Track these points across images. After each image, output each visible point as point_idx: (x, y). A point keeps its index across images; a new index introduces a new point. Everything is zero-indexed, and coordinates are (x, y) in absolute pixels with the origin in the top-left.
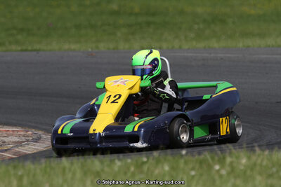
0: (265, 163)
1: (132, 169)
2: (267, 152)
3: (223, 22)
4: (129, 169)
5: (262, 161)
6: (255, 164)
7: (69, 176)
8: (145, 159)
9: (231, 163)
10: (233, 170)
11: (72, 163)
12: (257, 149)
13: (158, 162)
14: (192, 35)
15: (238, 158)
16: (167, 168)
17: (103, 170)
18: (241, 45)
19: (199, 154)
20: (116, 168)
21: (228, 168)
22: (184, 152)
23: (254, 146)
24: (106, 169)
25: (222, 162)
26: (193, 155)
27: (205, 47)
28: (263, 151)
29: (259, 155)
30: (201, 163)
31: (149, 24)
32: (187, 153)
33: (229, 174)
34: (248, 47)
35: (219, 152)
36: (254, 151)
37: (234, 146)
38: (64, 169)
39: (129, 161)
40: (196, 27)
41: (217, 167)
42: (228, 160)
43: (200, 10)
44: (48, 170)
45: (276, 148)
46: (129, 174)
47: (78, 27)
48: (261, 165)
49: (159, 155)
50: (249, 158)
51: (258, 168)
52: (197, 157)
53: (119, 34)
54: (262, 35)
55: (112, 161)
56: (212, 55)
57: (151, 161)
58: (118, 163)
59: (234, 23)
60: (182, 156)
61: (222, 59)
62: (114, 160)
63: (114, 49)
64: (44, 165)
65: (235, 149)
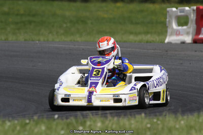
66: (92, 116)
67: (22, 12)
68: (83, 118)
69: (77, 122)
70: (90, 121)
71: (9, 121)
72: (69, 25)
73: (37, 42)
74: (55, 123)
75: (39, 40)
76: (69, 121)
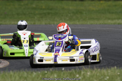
0: (98, 74)
1: (41, 76)
2: (99, 70)
3: (81, 13)
4: (39, 76)
5: (97, 73)
6: (94, 75)
7: (13, 79)
8: (46, 72)
9: (84, 74)
10: (84, 77)
11: (15, 73)
12: (95, 68)
13: (52, 73)
14: (68, 19)
15: (86, 72)
16: (56, 76)
17: (28, 77)
18: (89, 23)
19: (70, 70)
20: (34, 76)
21: (82, 77)
22: (63, 69)
23: (94, 67)
24: (29, 76)
25: (80, 73)
26: (67, 71)
27: (73, 24)
28: (97, 69)
29: (96, 71)
30: (71, 74)
31: (49, 13)
32: (64, 69)
33: (82, 79)
34: (92, 24)
35: (79, 69)
36: (94, 69)
37: (85, 67)
38: (11, 76)
39: (39, 73)
40: (69, 15)
41: (78, 76)
42: (82, 73)
43: (71, 8)
44: (4, 76)
45: (103, 68)
46: (39, 79)
47: (18, 14)
48: (96, 75)
49: (53, 70)
50: (91, 72)
51: (95, 76)
52: (69, 71)
53: (36, 18)
54: (98, 19)
55: (32, 73)
56: (76, 27)
57: (49, 73)
58: (34, 74)
59: (86, 13)
60: (62, 71)
61: (80, 29)
62: (33, 72)
63: (33, 24)
64: (2, 74)
65: (85, 68)
66: (85, 69)
67: (44, 7)
68: (80, 70)
69: (76, 72)
70: (84, 71)
71: (35, 72)
72: (72, 15)
73: (53, 25)
74: (63, 73)
75: (54, 24)
76: (71, 71)
